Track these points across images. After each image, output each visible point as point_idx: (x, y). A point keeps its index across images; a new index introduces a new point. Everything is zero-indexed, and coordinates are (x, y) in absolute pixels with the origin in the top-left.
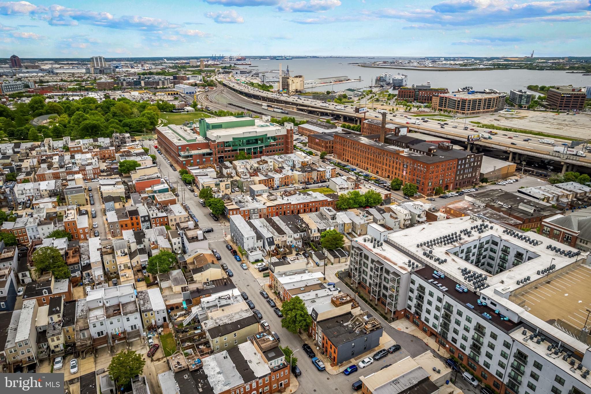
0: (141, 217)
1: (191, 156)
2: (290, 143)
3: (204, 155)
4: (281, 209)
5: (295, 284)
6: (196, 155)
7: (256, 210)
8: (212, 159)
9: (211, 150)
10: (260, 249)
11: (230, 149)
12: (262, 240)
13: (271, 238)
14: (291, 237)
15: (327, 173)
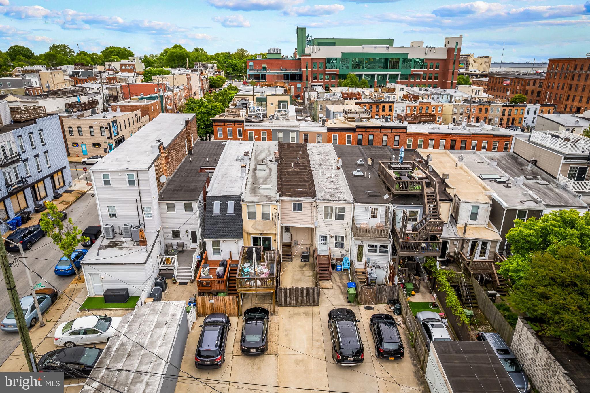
3: (286, 76)
6: (272, 75)
8: (299, 85)
9: (300, 71)
10: (181, 245)
11: (336, 73)
12: (196, 206)
13: (231, 205)
14: (340, 217)
15: (528, 113)
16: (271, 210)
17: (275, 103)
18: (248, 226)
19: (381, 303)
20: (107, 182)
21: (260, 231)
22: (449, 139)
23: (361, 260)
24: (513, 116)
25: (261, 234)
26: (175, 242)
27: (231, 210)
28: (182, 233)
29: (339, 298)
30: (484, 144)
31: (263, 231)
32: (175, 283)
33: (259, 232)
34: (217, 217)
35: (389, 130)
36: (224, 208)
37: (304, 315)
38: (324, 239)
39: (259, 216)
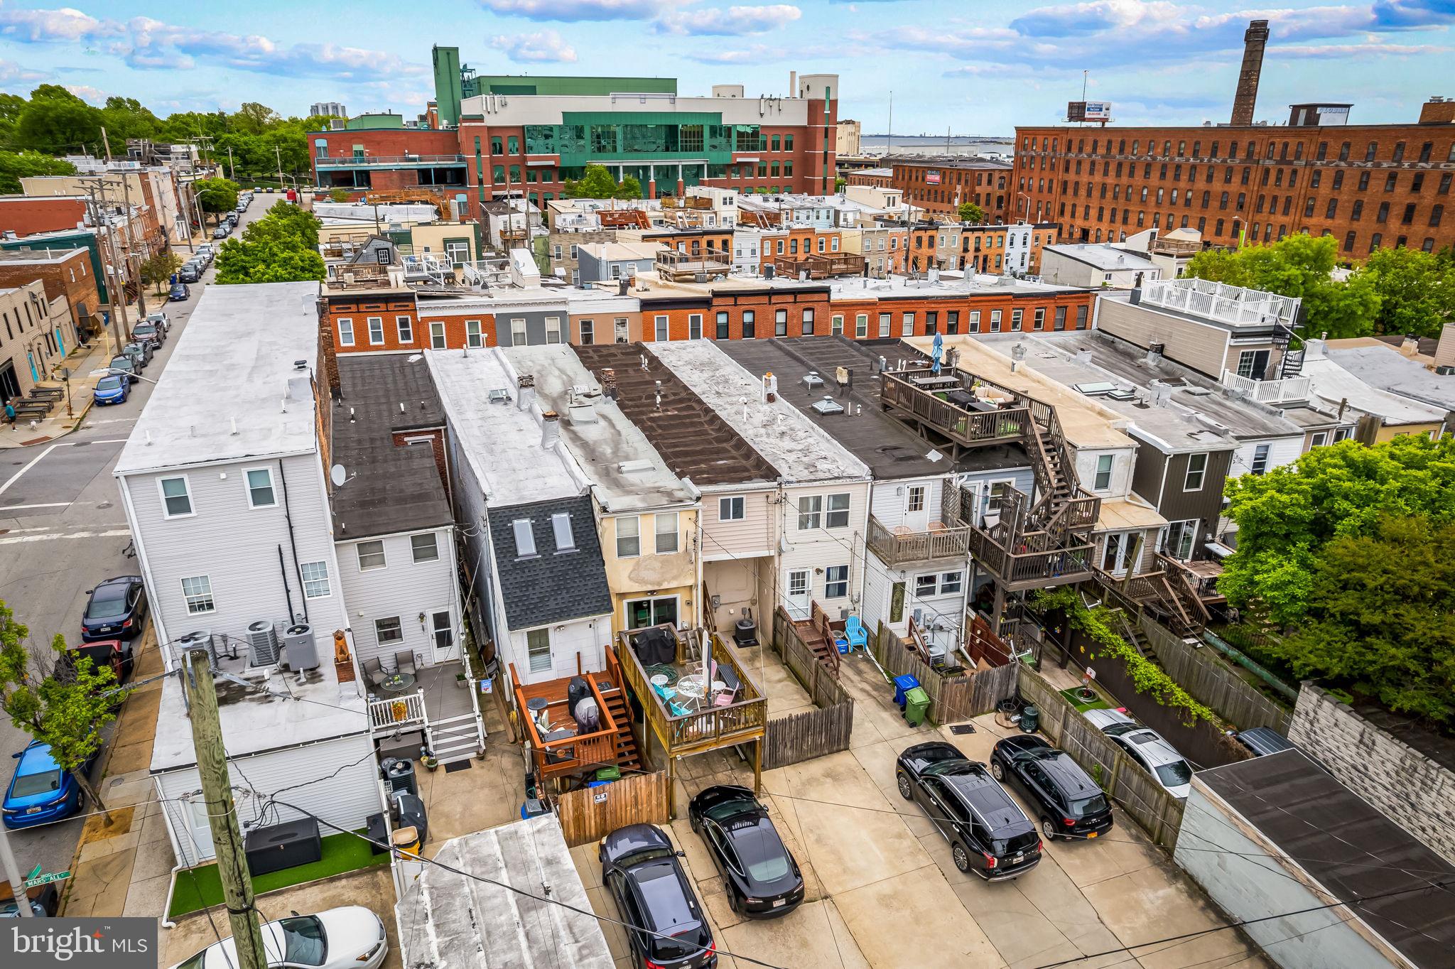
1: (363, 175)
2: (819, 162)
3: (424, 175)
6: (386, 172)
8: (461, 198)
9: (460, 160)
11: (552, 163)
12: (445, 540)
13: (561, 524)
15: (1011, 244)
16: (683, 524)
17: (436, 244)
18: (619, 574)
19: (983, 713)
20: (178, 504)
21: (652, 584)
22: (922, 311)
23: (900, 619)
24: (984, 251)
25: (652, 592)
26: (387, 653)
28: (409, 627)
29: (883, 719)
30: (995, 316)
31: (659, 584)
32: (432, 770)
33: (650, 588)
34: (529, 564)
35: (790, 298)
36: (545, 536)
37: (829, 780)
38: (798, 581)
39: (648, 545)
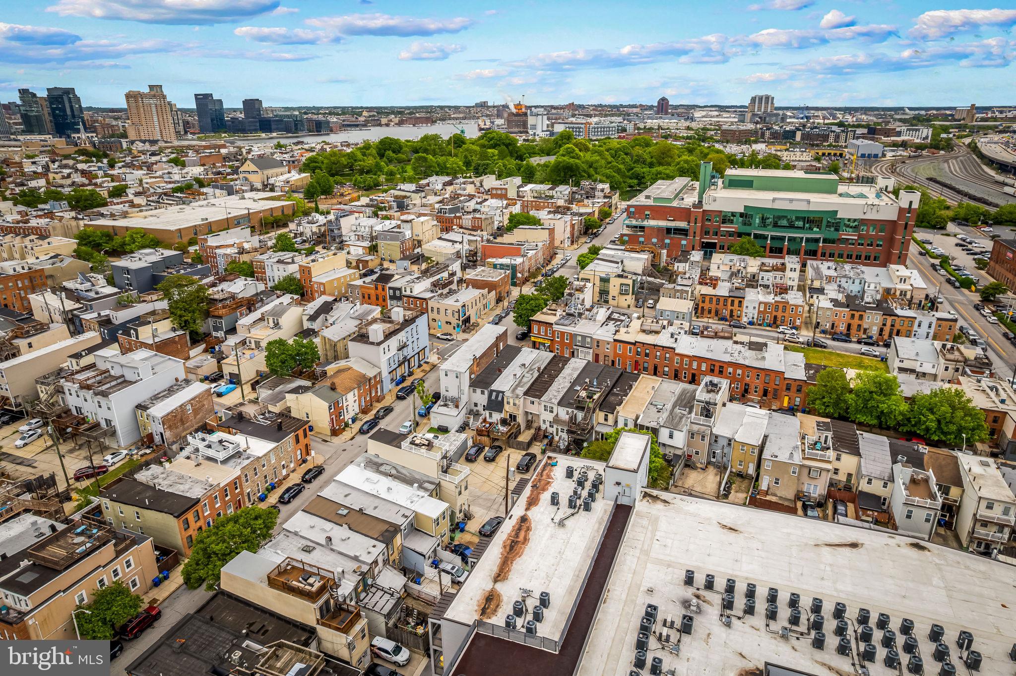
0: (390, 288)
1: (642, 228)
2: (897, 245)
3: (669, 230)
4: (647, 355)
5: (354, 494)
6: (652, 228)
7: (589, 340)
8: (684, 242)
9: (688, 225)
10: (478, 411)
11: (733, 230)
12: (486, 392)
13: (501, 395)
14: (552, 412)
15: (919, 326)
18: (506, 407)
20: (446, 375)
21: (512, 411)
24: (897, 327)
25: (512, 413)
26: (475, 409)
27: (500, 399)
28: (479, 405)
32: (469, 428)
34: (494, 400)
36: (497, 397)
37: (517, 453)
38: (544, 421)
39: (512, 404)
